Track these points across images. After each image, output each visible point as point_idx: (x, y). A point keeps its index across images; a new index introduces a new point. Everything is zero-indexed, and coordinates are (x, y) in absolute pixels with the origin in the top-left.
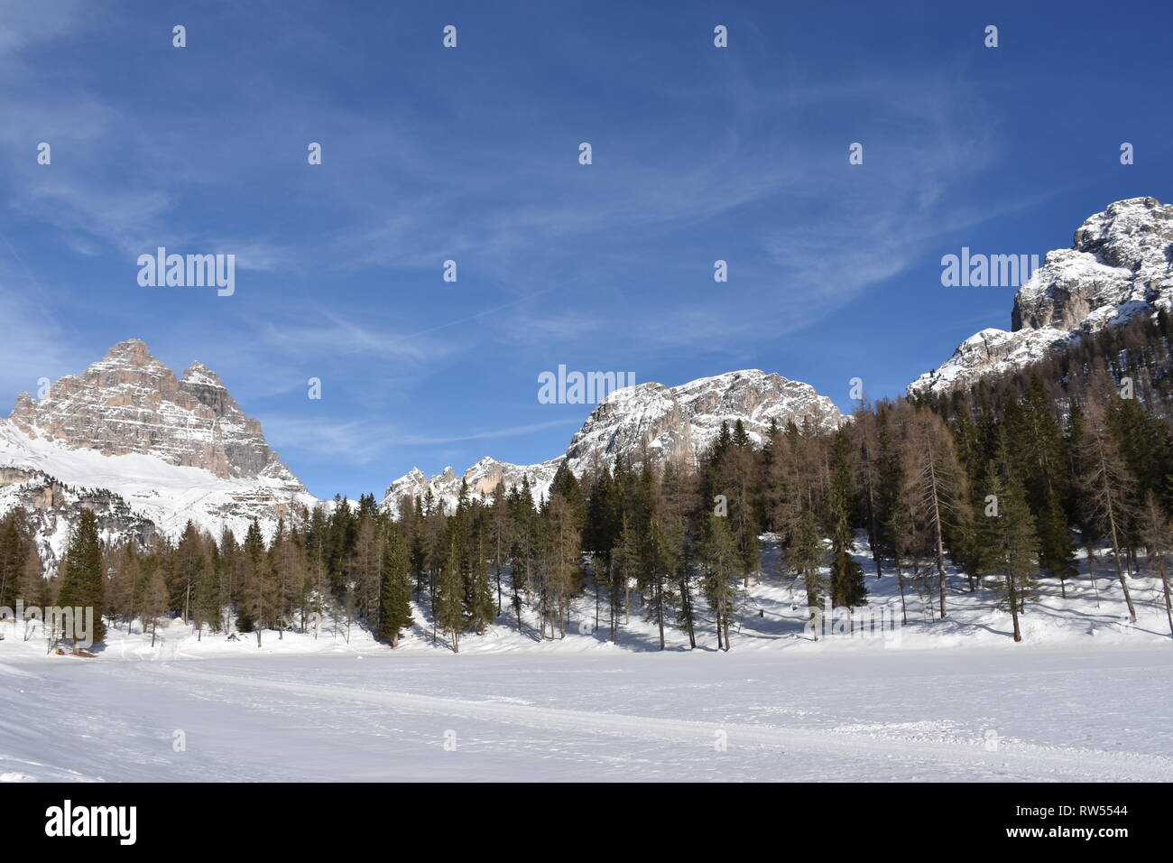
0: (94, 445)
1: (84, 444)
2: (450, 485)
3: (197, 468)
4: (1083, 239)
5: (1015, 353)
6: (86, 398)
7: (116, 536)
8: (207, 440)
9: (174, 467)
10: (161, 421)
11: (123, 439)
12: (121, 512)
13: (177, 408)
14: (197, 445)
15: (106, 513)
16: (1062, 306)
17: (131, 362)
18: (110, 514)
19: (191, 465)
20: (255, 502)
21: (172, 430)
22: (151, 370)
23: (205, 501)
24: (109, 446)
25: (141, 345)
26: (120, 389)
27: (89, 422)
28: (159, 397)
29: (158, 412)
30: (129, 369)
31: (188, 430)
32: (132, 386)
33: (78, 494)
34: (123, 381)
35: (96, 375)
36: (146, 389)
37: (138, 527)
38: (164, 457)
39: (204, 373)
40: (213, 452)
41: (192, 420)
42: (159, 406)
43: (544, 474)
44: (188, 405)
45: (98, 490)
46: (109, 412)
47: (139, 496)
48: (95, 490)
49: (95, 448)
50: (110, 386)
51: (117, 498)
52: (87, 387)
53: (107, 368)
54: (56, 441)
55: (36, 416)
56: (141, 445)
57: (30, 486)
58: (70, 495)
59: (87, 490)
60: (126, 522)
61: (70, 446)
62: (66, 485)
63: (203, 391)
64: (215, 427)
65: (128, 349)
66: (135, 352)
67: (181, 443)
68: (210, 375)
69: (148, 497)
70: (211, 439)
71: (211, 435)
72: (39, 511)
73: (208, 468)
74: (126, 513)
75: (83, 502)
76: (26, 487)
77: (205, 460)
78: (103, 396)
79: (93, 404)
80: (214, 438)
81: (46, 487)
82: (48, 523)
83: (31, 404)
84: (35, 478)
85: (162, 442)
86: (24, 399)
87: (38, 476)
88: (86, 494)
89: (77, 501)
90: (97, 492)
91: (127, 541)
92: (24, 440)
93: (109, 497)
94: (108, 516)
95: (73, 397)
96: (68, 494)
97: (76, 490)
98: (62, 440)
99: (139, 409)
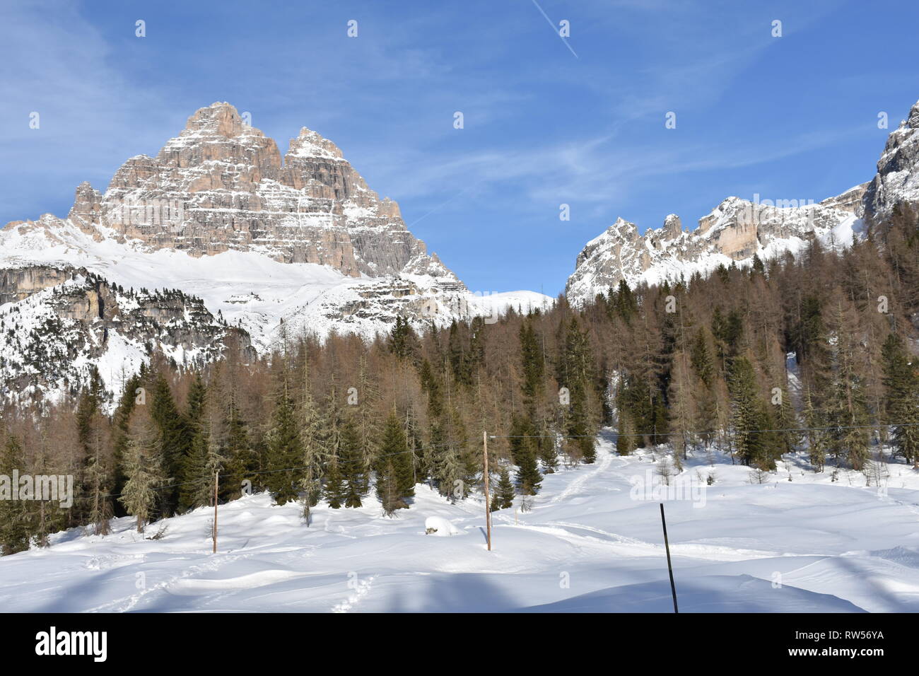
0: (178, 244)
1: (165, 244)
2: (677, 241)
3: (315, 265)
6: (163, 184)
7: (194, 353)
8: (325, 227)
9: (285, 266)
10: (263, 207)
11: (215, 234)
12: (201, 320)
13: (283, 187)
14: (313, 234)
15: (179, 323)
17: (218, 133)
18: (185, 324)
19: (307, 262)
20: (390, 297)
21: (278, 217)
22: (245, 141)
23: (322, 301)
24: (197, 243)
25: (228, 109)
26: (205, 168)
28: (258, 174)
29: (258, 194)
30: (216, 142)
31: (300, 214)
32: (220, 163)
33: (138, 299)
34: (208, 158)
35: (176, 153)
36: (239, 165)
37: (224, 340)
38: (270, 252)
39: (317, 143)
40: (336, 241)
41: (304, 201)
42: (259, 187)
43: (826, 218)
44: (298, 183)
45: (166, 292)
46: (194, 199)
47: (234, 302)
48: (161, 291)
49: (180, 247)
50: (193, 166)
51: (194, 300)
52: (163, 170)
53: (187, 144)
54: (129, 242)
55: (101, 212)
56: (239, 239)
57: (66, 289)
58: (127, 300)
59: (149, 291)
60: (208, 333)
61: (147, 248)
62: (120, 286)
63: (318, 167)
64: (335, 209)
65: (213, 116)
66: (222, 119)
67: (292, 232)
68: (324, 143)
69: (245, 302)
70: (331, 225)
71: (331, 220)
72: (81, 324)
73: (330, 265)
74: (207, 322)
75: (145, 309)
76: (61, 291)
77: (325, 253)
78: (185, 179)
79: (173, 190)
80: (336, 224)
81: (89, 289)
82: (95, 339)
83: (92, 196)
84: (74, 279)
85: (266, 233)
86: (83, 192)
87: (79, 276)
88: (149, 297)
89: (136, 308)
90: (165, 294)
91: (211, 360)
92: (87, 243)
93: (183, 300)
94: (181, 326)
95: (146, 183)
96: (124, 299)
97: (134, 292)
98: (137, 240)
99: (233, 192)
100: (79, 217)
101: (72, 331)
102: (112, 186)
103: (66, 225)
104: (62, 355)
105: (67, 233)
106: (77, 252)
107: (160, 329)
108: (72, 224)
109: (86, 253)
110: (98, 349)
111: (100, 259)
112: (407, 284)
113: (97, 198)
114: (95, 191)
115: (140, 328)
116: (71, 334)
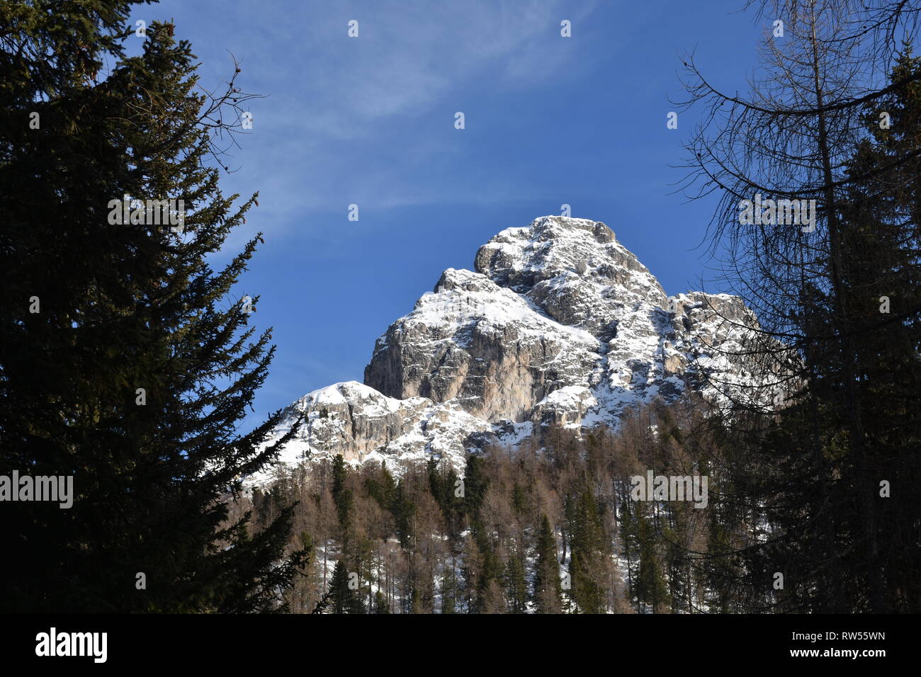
4: (492, 265)
5: (402, 440)
16: (483, 371)
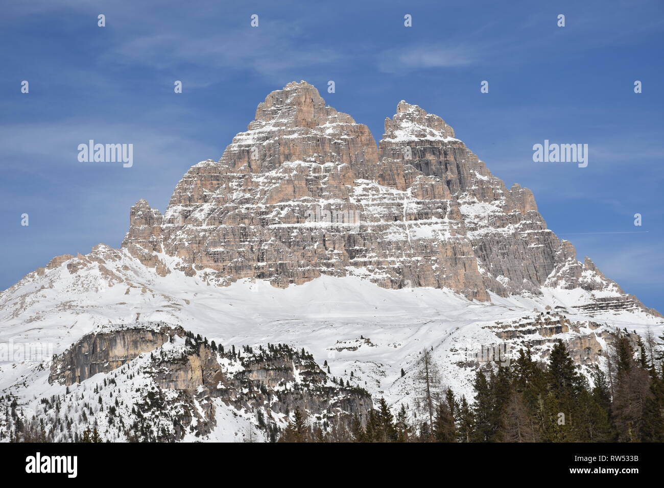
0: (259, 272)
1: (243, 273)
3: (431, 288)
6: (234, 196)
8: (441, 238)
9: (392, 292)
10: (360, 216)
11: (303, 256)
12: (314, 381)
13: (383, 189)
14: (425, 248)
15: (289, 385)
17: (296, 123)
18: (296, 385)
19: (420, 285)
20: (537, 336)
21: (380, 228)
22: (330, 131)
23: (449, 345)
24: (282, 270)
25: (307, 90)
26: (285, 171)
27: (245, 234)
28: (351, 174)
29: (352, 200)
30: (295, 136)
31: (407, 223)
32: (303, 164)
33: (241, 359)
34: (288, 157)
35: (245, 152)
36: (327, 164)
37: (345, 403)
38: (373, 276)
39: (420, 121)
40: (455, 255)
41: (411, 205)
42: (352, 191)
44: (401, 181)
45: (271, 348)
46: (274, 213)
47: (340, 350)
48: (266, 348)
49: (261, 276)
50: (269, 169)
51: (304, 357)
52: (234, 177)
53: (259, 139)
54: (199, 272)
55: (162, 237)
56: (333, 261)
57: (166, 355)
58: (229, 361)
59: (253, 349)
60: (323, 396)
61: (221, 280)
62: (220, 345)
63: (423, 152)
64: (451, 213)
65: (289, 101)
66: (299, 104)
67: (399, 248)
68: (430, 120)
69: (355, 349)
70: (448, 235)
71: (447, 228)
72: (184, 395)
73: (450, 286)
74: (321, 382)
75: (250, 371)
76: (161, 358)
77: (442, 272)
78: (261, 187)
79: (247, 203)
80: (453, 232)
81: (190, 354)
82: (201, 411)
83: (151, 218)
84: (172, 341)
85: (366, 250)
86: (140, 213)
87: (176, 337)
88: (254, 356)
89: (241, 371)
90: (270, 351)
91: (329, 429)
92: (150, 278)
93: (291, 356)
94: (293, 389)
95: (214, 196)
96: (226, 361)
97: (237, 352)
98: (208, 270)
99: (321, 200)
100: (138, 245)
101: (176, 404)
102: (174, 203)
103: (123, 256)
104: (169, 434)
105: (126, 268)
106: (139, 291)
107: (269, 395)
108: (129, 255)
109: (151, 291)
110: (206, 424)
111: (167, 298)
112: (558, 319)
113: (158, 219)
114: (153, 211)
115: (246, 394)
116: (176, 407)
